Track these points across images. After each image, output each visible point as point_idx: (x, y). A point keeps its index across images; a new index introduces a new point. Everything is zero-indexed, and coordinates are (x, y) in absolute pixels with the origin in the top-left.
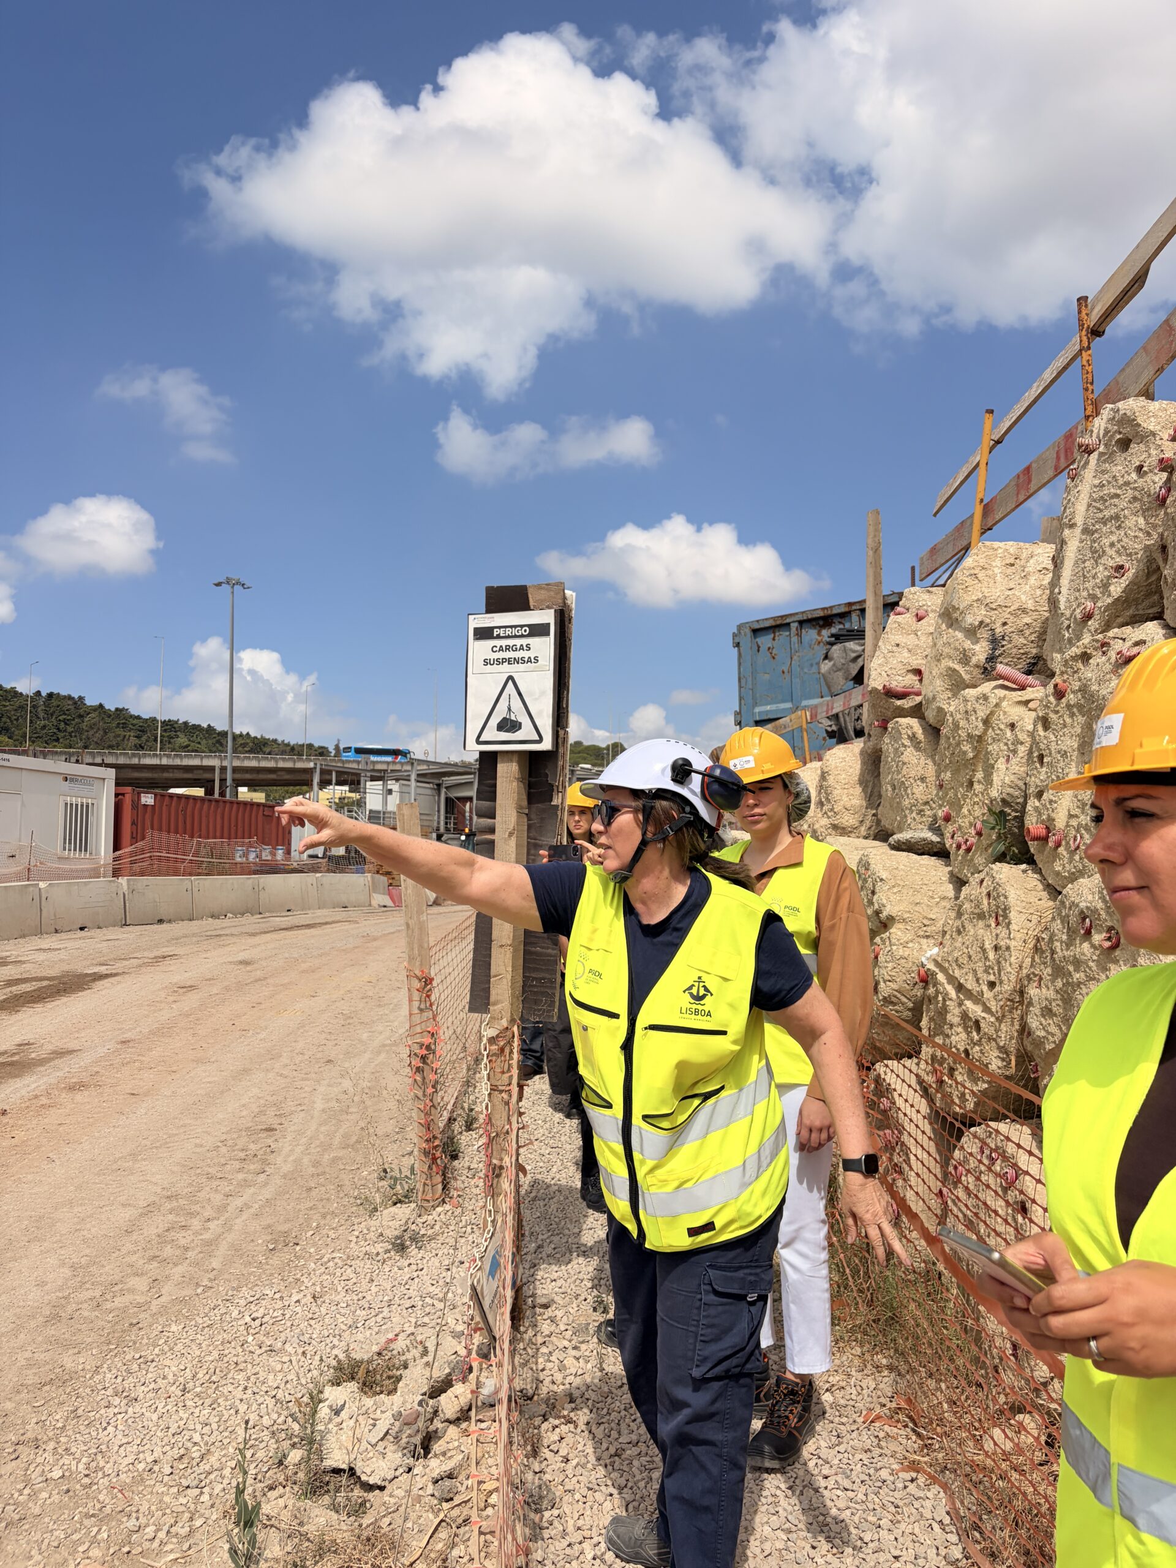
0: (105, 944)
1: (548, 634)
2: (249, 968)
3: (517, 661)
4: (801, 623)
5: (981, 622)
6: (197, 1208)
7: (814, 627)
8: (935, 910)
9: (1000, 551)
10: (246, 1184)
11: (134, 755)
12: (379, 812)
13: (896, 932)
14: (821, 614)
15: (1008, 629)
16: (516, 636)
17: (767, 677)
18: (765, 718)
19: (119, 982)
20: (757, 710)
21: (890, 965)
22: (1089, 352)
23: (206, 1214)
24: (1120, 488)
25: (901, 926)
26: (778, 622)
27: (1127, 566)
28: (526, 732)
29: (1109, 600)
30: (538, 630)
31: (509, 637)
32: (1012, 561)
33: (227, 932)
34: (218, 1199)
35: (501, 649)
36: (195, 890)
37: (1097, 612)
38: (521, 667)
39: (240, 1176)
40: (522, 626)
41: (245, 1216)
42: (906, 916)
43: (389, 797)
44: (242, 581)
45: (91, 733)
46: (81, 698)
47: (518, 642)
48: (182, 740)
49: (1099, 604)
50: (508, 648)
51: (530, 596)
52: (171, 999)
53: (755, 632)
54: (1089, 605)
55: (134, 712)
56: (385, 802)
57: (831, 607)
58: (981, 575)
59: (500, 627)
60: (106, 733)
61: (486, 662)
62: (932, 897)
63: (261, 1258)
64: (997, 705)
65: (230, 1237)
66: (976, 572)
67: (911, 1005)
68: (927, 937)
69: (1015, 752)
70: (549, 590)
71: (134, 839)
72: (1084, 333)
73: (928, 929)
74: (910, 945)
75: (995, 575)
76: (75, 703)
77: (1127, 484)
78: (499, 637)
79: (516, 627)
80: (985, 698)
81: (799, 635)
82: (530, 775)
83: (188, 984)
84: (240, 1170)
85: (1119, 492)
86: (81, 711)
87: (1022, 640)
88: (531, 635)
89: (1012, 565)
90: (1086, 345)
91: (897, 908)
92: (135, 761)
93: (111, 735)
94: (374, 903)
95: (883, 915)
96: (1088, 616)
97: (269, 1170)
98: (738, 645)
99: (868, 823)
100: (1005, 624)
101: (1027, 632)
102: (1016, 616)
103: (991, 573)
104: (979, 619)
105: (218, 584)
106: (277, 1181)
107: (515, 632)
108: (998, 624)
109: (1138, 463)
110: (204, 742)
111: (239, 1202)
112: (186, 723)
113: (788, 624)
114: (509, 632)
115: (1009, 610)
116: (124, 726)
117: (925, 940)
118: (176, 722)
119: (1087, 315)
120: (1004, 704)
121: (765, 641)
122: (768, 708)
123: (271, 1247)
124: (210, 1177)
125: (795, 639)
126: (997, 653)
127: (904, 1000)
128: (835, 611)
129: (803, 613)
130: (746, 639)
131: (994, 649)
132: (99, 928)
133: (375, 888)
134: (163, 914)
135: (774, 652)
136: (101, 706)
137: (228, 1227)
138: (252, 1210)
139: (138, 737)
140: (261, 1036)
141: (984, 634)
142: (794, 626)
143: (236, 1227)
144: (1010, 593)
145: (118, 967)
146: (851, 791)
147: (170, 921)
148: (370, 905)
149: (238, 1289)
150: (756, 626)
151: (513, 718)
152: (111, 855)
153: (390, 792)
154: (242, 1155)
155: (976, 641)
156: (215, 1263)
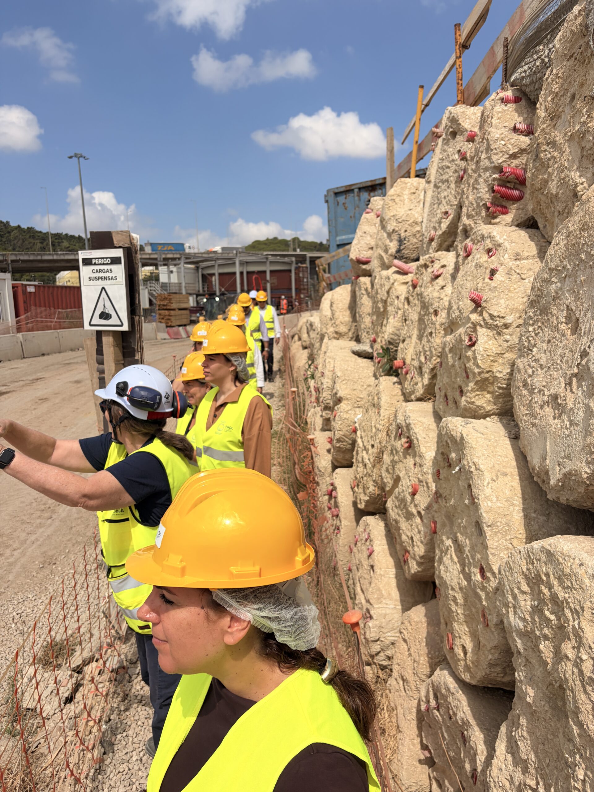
0: (9, 371)
1: (120, 263)
2: (79, 385)
3: (106, 278)
4: (360, 189)
5: (394, 230)
6: (11, 542)
7: (366, 191)
8: (364, 392)
9: (409, 184)
10: (41, 525)
11: (38, 255)
12: (166, 283)
13: (343, 406)
14: (370, 184)
15: (408, 234)
16: (104, 264)
17: (342, 220)
18: (341, 243)
19: (9, 397)
20: (338, 238)
21: (340, 422)
22: (460, 60)
23: (15, 546)
24: (450, 162)
25: (346, 402)
26: (348, 189)
27: (450, 212)
28: (114, 320)
29: (441, 232)
30: (115, 261)
31: (100, 264)
32: (414, 191)
33: (75, 361)
34: (23, 535)
35: (97, 272)
36: (60, 337)
37: (436, 238)
38: (109, 282)
39: (38, 521)
40: (107, 258)
41: (34, 546)
42: (348, 396)
43: (172, 275)
44: (83, 155)
45: (15, 242)
46: (8, 222)
47: (105, 267)
48: (65, 244)
49: (437, 233)
50: (101, 271)
51: (114, 238)
52: (33, 407)
53: (337, 194)
54: (433, 232)
55: (38, 229)
56: (169, 278)
57: (375, 180)
58: (397, 200)
59: (95, 259)
60: (23, 241)
61: (90, 279)
62: (363, 386)
63: (34, 574)
64: (393, 284)
65: (23, 560)
66: (394, 198)
67: (350, 442)
68: (359, 407)
69: (397, 313)
70: (122, 235)
71: (26, 311)
72: (458, 47)
73: (360, 403)
74: (350, 412)
75: (404, 200)
76: (5, 225)
77: (453, 161)
78: (95, 264)
79: (103, 258)
80: (388, 278)
81: (359, 196)
82: (123, 342)
83: (45, 397)
84: (40, 517)
85: (449, 165)
86: (9, 229)
87: (415, 240)
88: (112, 263)
89: (414, 193)
90: (458, 55)
91: (344, 393)
92: (39, 258)
93: (27, 242)
94: (159, 337)
95: (338, 396)
96: (432, 240)
97: (54, 516)
98: (327, 201)
99: (353, 331)
100: (406, 231)
101: (418, 236)
102: (412, 226)
103: (402, 198)
104: (393, 228)
105: (71, 157)
106: (57, 523)
107: (103, 261)
108: (403, 231)
109: (458, 149)
110: (77, 245)
111: (33, 538)
112: (66, 235)
113: (353, 190)
114: (100, 261)
115: (408, 223)
116: (33, 237)
117: (358, 409)
118: (61, 234)
119: (460, 35)
120: (396, 284)
121: (341, 199)
122: (344, 237)
123: (41, 566)
124: (23, 522)
125: (357, 198)
126: (402, 247)
127: (347, 440)
128: (378, 182)
129: (361, 183)
130: (331, 198)
131: (400, 245)
132: (9, 360)
133: (158, 330)
134: (44, 350)
135: (346, 205)
136: (19, 226)
137: (23, 554)
138: (39, 543)
139: (42, 243)
140: (74, 430)
141: (395, 237)
142: (356, 191)
143: (28, 554)
144: (409, 212)
145: (12, 386)
146: (344, 313)
147: (48, 354)
148: (157, 339)
149: (16, 594)
150: (337, 191)
151: (107, 312)
152: (15, 320)
153: (172, 272)
154: (43, 507)
155: (391, 241)
156: (11, 577)
